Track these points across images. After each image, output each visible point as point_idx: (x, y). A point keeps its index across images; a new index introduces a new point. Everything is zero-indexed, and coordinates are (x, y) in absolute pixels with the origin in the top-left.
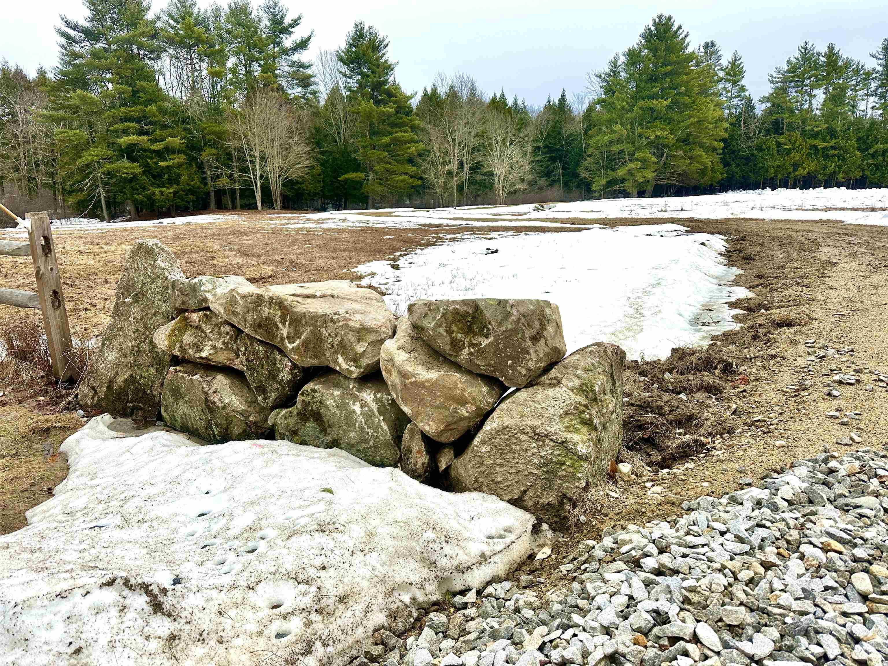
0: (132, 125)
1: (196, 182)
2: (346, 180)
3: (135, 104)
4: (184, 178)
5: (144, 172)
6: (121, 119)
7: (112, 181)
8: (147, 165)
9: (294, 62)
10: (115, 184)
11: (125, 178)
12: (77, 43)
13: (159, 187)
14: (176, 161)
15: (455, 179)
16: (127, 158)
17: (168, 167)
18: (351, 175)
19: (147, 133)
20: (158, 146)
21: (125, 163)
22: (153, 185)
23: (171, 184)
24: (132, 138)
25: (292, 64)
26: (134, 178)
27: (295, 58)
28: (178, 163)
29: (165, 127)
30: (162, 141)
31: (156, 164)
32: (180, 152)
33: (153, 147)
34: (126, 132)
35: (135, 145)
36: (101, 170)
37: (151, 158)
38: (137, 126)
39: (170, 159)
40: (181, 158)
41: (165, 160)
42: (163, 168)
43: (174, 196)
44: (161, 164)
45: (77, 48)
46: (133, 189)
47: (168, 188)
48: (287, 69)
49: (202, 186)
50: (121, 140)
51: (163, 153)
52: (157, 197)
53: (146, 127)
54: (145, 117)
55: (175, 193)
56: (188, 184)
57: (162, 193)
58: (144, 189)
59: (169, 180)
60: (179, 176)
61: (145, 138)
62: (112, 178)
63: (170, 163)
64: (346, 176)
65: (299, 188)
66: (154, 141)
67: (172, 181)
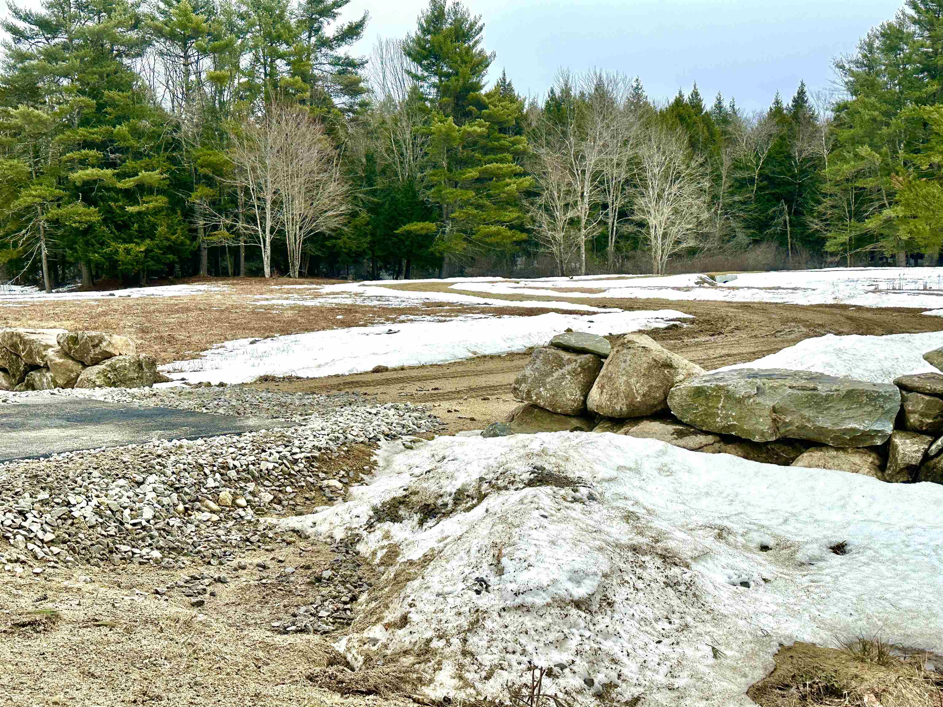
0: (92, 152)
1: (179, 236)
2: (409, 232)
3: (100, 122)
4: (161, 230)
5: (105, 220)
6: (79, 144)
7: (60, 232)
8: (110, 211)
9: (339, 59)
10: (62, 237)
11: (77, 229)
12: (27, 38)
13: (125, 241)
14: (151, 205)
15: (583, 231)
16: (83, 200)
17: (139, 213)
18: (415, 226)
19: (112, 165)
20: (129, 183)
21: (79, 207)
22: (116, 239)
23: (143, 238)
24: (90, 172)
25: (336, 61)
26: (90, 228)
27: (342, 51)
28: (154, 208)
29: (138, 155)
30: (133, 176)
31: (122, 208)
32: (160, 192)
33: (119, 185)
34: (83, 163)
35: (95, 181)
36: (44, 217)
37: (116, 201)
38: (100, 154)
39: (144, 202)
40: (161, 201)
41: (136, 202)
42: (132, 215)
43: (146, 257)
44: (129, 209)
45: (24, 47)
46: (87, 243)
47: (137, 244)
48: (328, 68)
49: (188, 242)
50: (76, 175)
51: (134, 192)
52: (121, 256)
53: (112, 156)
54: (112, 141)
55: (147, 251)
56: (168, 239)
57: (128, 251)
58: (102, 244)
59: (140, 231)
60: (154, 226)
61: (109, 172)
62: (58, 228)
63: (143, 208)
64: (407, 227)
65: (334, 246)
66: (121, 176)
67: (143, 235)
